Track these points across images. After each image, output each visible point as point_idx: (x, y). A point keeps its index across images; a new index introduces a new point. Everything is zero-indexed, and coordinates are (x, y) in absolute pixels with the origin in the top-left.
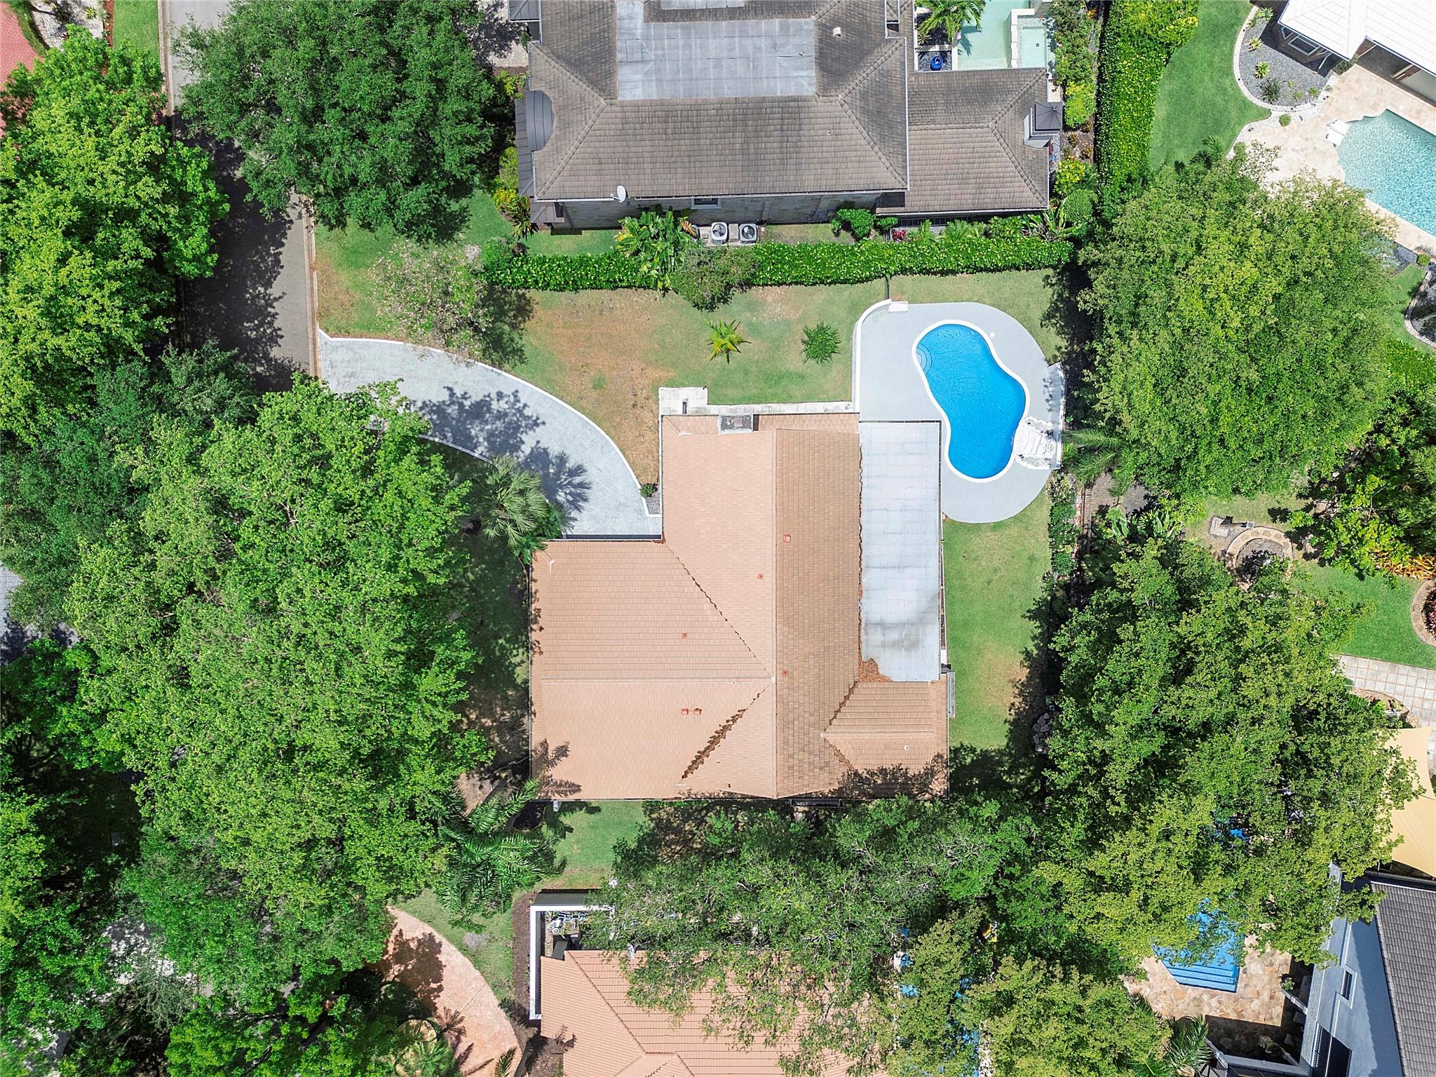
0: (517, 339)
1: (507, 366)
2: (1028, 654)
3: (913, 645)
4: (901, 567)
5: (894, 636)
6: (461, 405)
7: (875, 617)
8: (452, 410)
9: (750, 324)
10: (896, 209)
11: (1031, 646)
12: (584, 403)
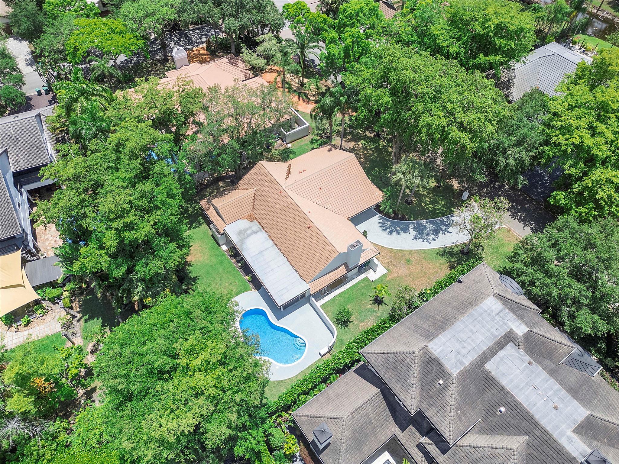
1: (442, 249)
2: (190, 265)
3: (240, 233)
4: (261, 252)
5: (249, 232)
6: (443, 231)
7: (259, 233)
8: (444, 228)
9: (375, 312)
10: (356, 368)
11: (191, 268)
12: (408, 253)
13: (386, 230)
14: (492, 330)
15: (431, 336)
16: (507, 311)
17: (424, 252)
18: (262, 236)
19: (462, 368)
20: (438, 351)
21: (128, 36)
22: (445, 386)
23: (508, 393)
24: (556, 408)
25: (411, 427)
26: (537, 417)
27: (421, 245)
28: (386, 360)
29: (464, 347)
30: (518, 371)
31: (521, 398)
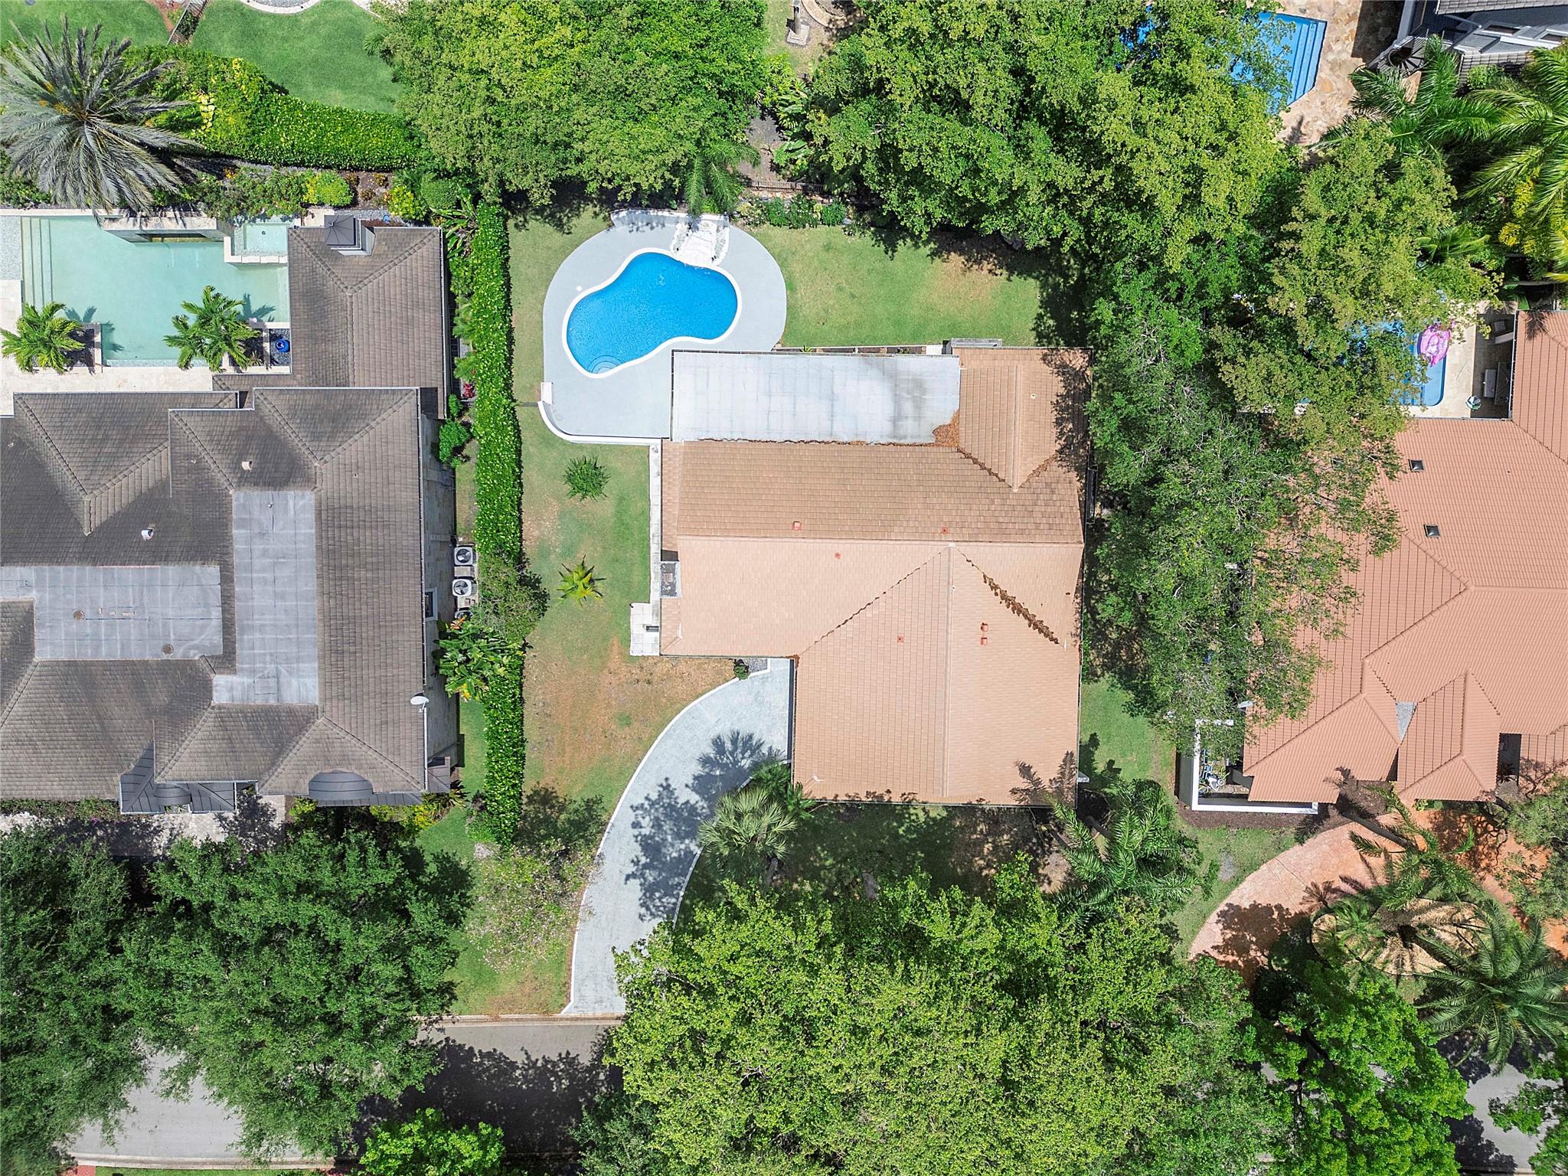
0: (575, 806)
1: (604, 817)
2: (934, 254)
3: (919, 386)
4: (832, 398)
5: (908, 407)
6: (645, 866)
7: (887, 427)
9: (563, 555)
10: (440, 396)
11: (926, 250)
12: (645, 738)
13: (734, 742)
14: (258, 635)
17: (624, 775)
19: (234, 516)
20: (291, 503)
24: (78, 615)
26: (88, 568)
27: (642, 785)
29: (264, 553)
30: (171, 613)
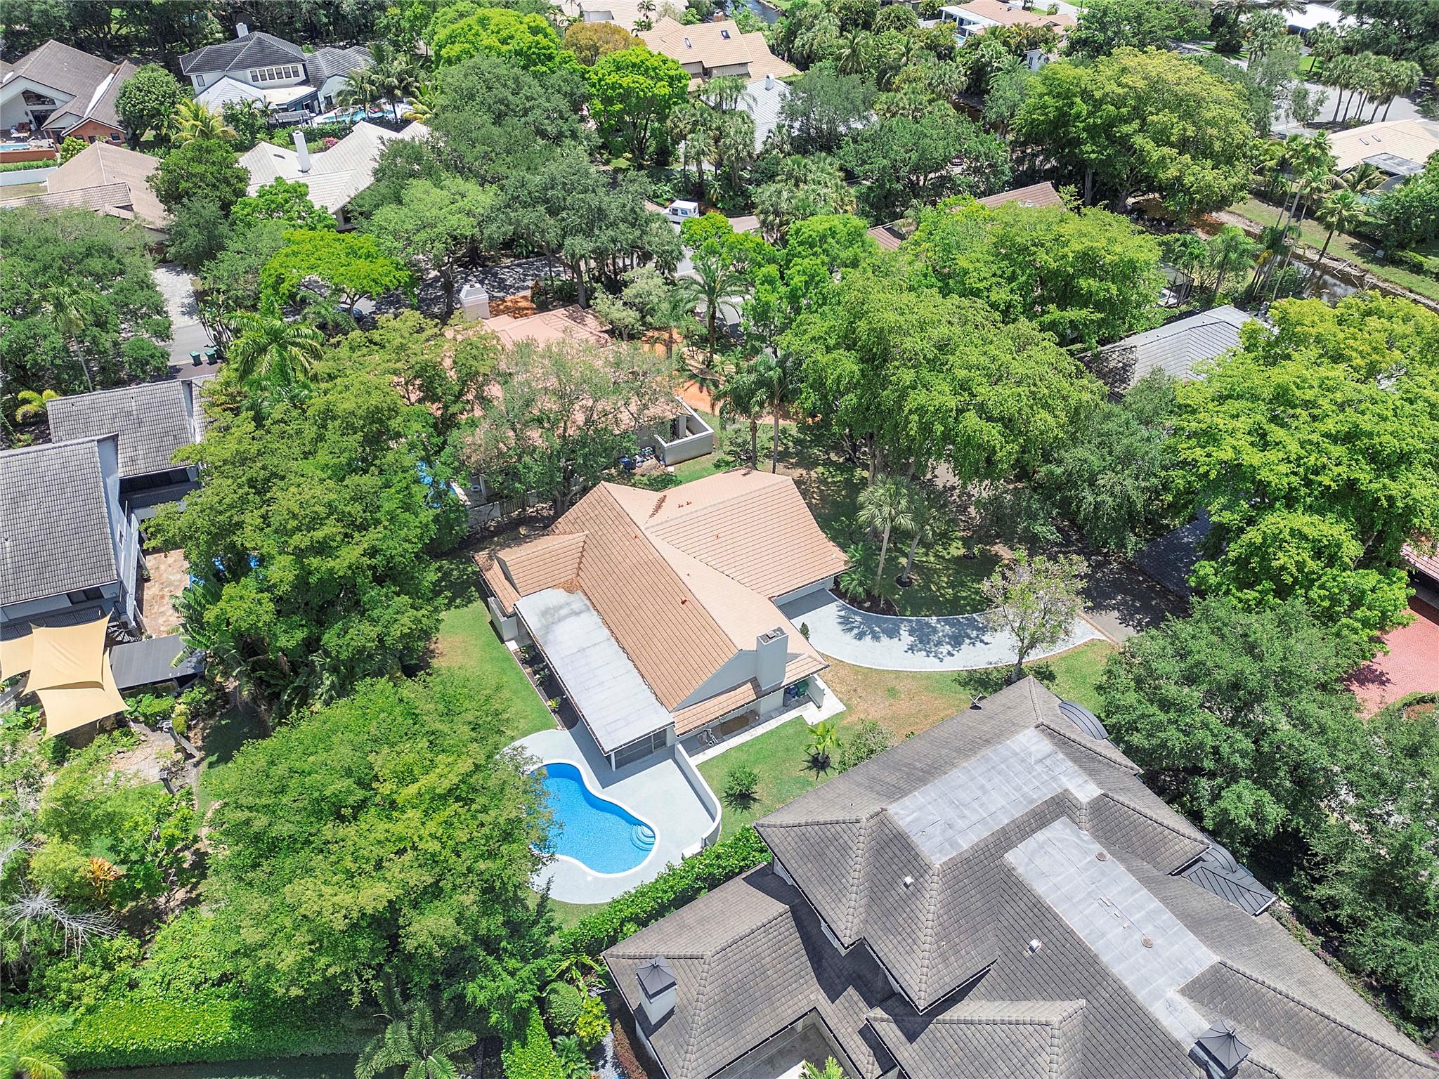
1: (964, 673)
3: (545, 613)
4: (582, 650)
5: (563, 612)
6: (970, 638)
7: (584, 615)
8: (974, 634)
12: (893, 676)
13: (851, 630)
14: (1025, 789)
15: (896, 793)
16: (1061, 756)
17: (928, 676)
18: (592, 619)
19: (954, 854)
20: (909, 819)
21: (381, 261)
22: (916, 890)
23: (1049, 909)
24: (1147, 944)
25: (851, 990)
26: (1105, 958)
27: (923, 663)
28: (803, 838)
29: (963, 817)
30: (1073, 870)
31: (1074, 921)
